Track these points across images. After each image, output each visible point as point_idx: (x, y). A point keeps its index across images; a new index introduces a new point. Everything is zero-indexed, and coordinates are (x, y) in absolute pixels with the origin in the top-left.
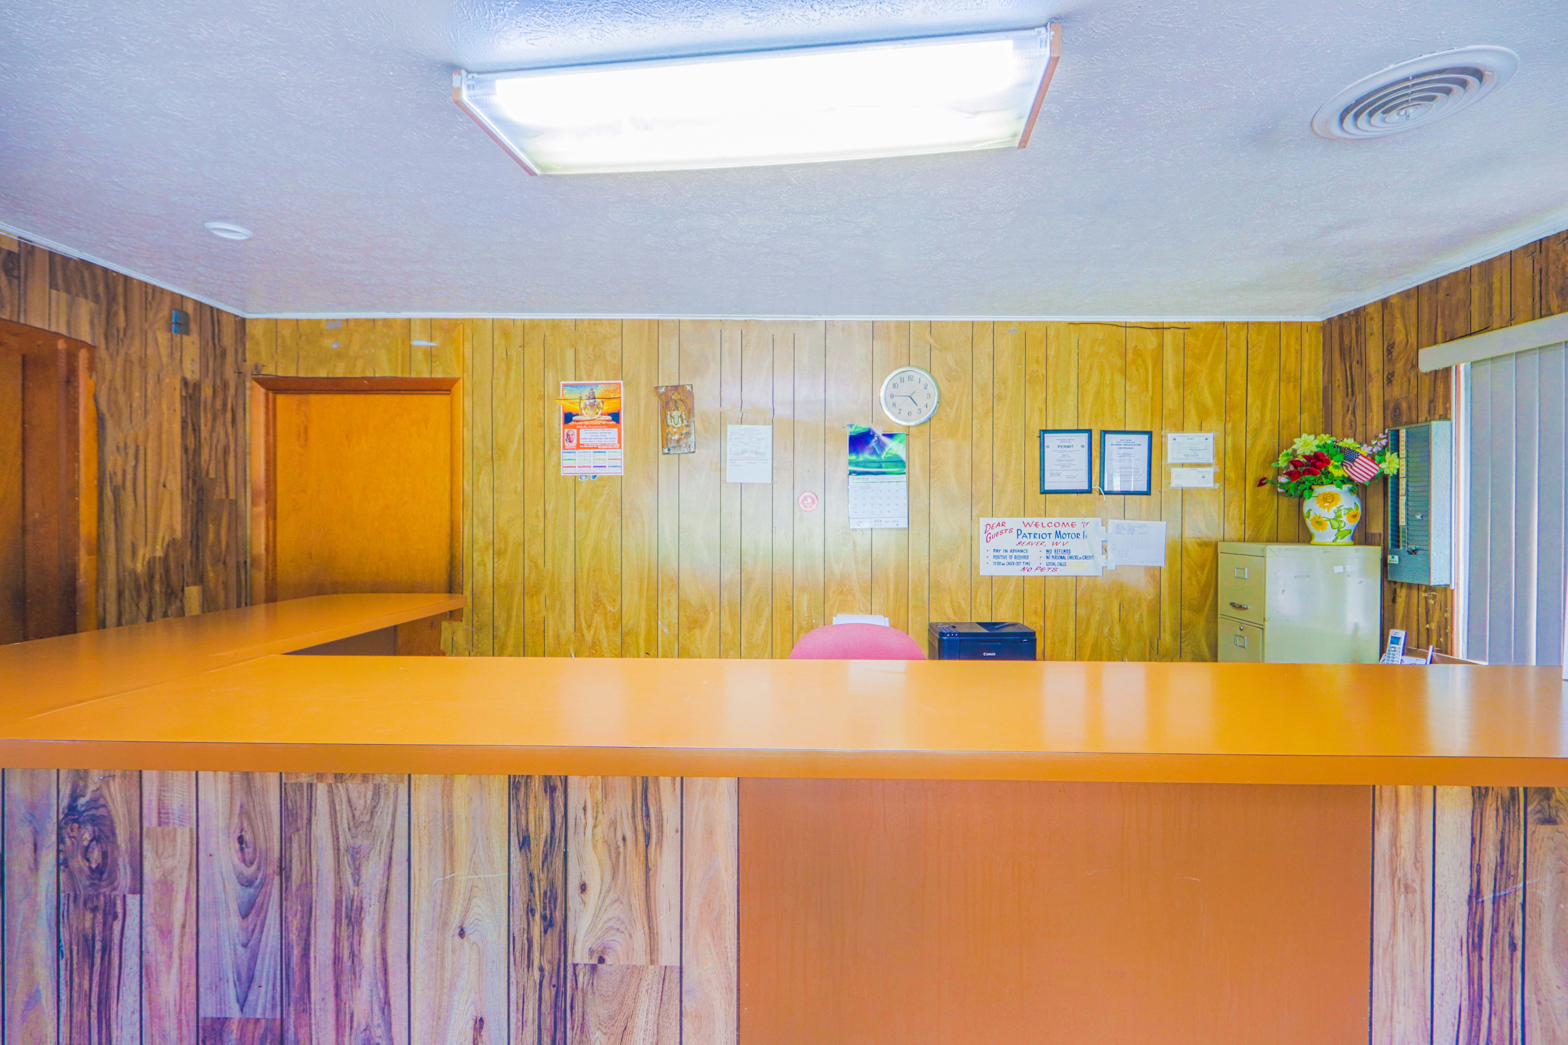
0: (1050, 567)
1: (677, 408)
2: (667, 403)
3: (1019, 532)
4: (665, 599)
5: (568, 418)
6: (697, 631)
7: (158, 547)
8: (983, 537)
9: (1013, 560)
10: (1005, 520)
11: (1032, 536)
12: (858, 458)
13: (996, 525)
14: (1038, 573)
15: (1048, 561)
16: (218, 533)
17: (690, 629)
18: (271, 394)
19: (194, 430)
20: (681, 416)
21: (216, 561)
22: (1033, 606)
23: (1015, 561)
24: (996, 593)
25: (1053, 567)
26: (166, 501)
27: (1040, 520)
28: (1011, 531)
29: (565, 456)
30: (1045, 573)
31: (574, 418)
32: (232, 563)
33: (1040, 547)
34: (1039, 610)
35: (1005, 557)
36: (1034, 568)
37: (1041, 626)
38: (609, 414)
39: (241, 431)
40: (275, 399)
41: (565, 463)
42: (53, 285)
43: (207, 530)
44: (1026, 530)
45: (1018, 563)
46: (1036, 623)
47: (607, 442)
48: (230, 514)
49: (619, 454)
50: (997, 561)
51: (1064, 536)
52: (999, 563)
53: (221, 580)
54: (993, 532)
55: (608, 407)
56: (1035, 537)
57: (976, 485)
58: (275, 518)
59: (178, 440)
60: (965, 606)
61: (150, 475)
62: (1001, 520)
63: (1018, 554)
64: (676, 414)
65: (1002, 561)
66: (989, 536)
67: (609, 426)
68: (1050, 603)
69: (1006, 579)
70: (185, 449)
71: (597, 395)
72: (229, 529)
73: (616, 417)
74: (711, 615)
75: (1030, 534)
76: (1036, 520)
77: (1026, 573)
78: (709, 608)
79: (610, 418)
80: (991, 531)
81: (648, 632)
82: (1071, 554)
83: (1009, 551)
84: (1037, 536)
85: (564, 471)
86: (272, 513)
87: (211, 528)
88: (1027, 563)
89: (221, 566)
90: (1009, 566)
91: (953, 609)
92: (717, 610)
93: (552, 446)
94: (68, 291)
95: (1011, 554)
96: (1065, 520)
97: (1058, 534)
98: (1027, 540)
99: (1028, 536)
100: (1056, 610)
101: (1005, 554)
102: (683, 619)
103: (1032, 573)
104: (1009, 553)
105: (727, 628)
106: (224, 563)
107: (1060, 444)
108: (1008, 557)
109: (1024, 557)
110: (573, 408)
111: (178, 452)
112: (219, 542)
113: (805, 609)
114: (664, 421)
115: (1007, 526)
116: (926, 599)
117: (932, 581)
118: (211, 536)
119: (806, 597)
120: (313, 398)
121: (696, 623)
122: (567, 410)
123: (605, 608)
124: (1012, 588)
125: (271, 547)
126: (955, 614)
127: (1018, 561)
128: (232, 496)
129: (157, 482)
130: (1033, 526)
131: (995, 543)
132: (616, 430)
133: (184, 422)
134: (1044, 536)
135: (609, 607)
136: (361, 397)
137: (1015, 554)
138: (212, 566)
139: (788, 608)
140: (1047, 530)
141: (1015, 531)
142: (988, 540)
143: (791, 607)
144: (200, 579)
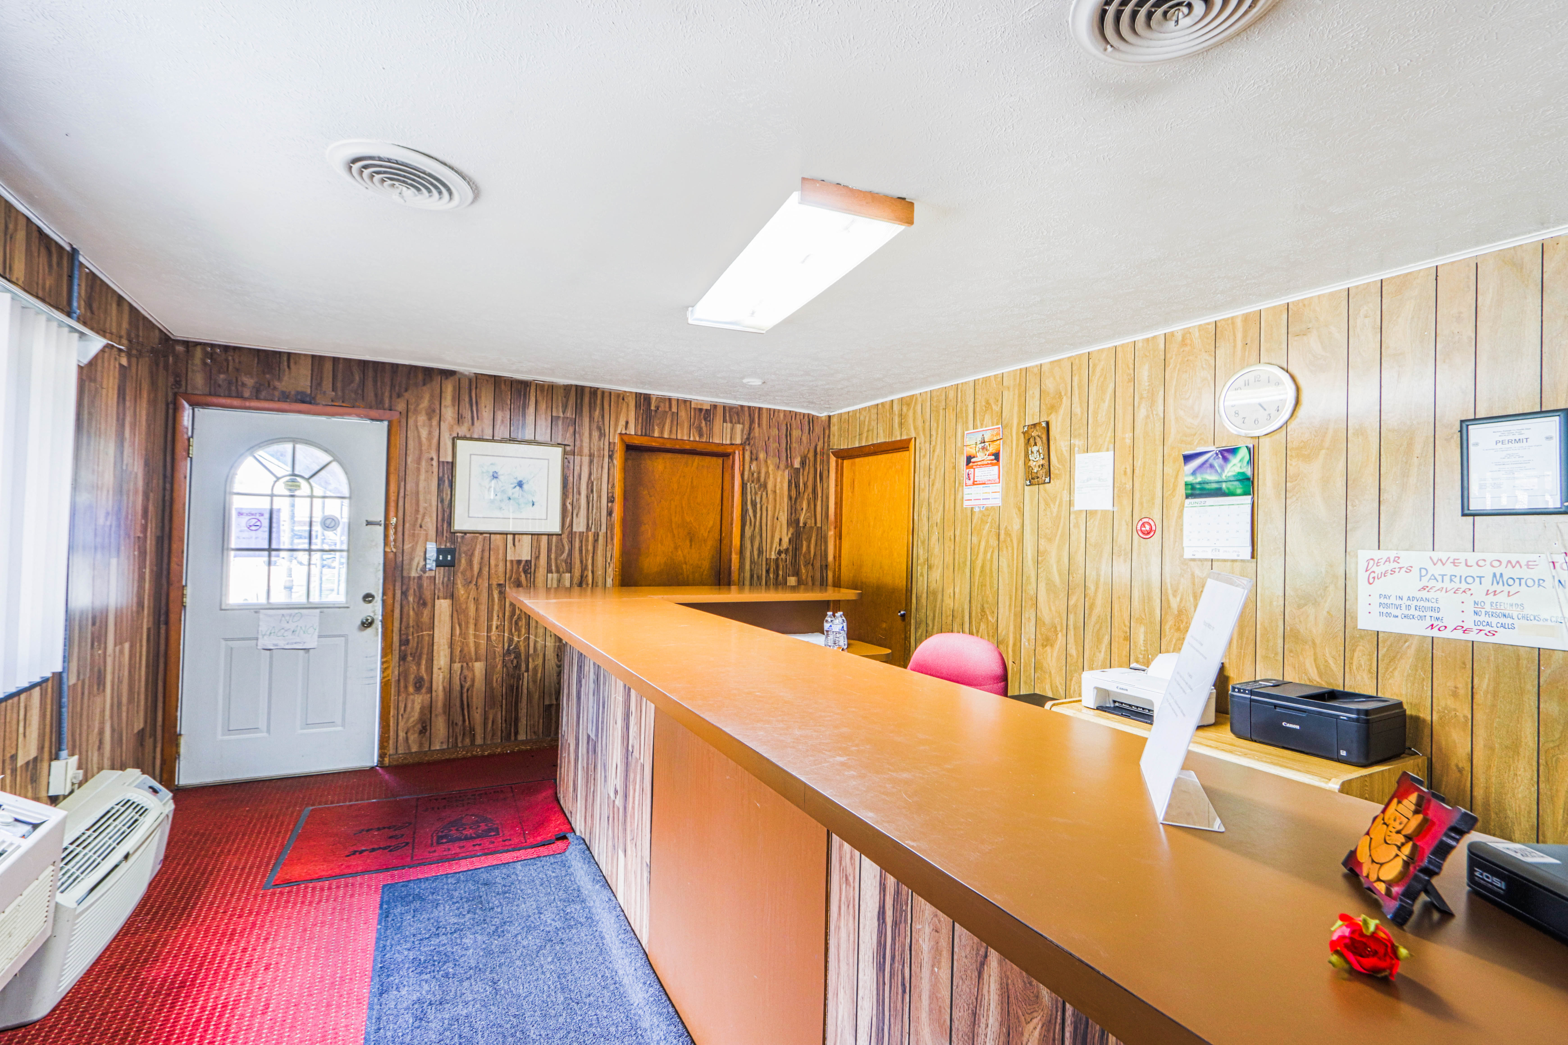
0: (1481, 627)
1: (1035, 444)
2: (1029, 440)
3: (1424, 572)
4: (1027, 616)
5: (969, 459)
6: (1048, 649)
7: (773, 553)
8: (1362, 577)
9: (1412, 611)
10: (1402, 554)
11: (1447, 579)
12: (1196, 478)
13: (1383, 561)
14: (1459, 635)
15: (1477, 618)
16: (809, 547)
17: (1044, 646)
18: (840, 461)
19: (796, 487)
20: (1038, 451)
21: (807, 564)
22: (1450, 684)
23: (1417, 613)
24: (1384, 656)
25: (1488, 628)
26: (778, 528)
27: (1462, 556)
28: (1409, 570)
29: (967, 490)
30: (1471, 636)
31: (973, 460)
32: (818, 565)
33: (1461, 597)
34: (1462, 692)
35: (1399, 607)
36: (1450, 628)
37: (1465, 717)
38: (993, 455)
39: (825, 485)
40: (843, 463)
41: (966, 497)
42: (725, 421)
43: (802, 546)
44: (1438, 570)
45: (1421, 618)
46: (1455, 710)
47: (991, 478)
48: (817, 535)
49: (998, 487)
50: (1385, 611)
51: (1511, 582)
52: (1388, 615)
53: (810, 575)
54: (1378, 570)
55: (992, 449)
56: (1451, 580)
57: (1353, 506)
58: (840, 539)
59: (786, 493)
60: (1336, 668)
61: (770, 513)
62: (1392, 554)
63: (1421, 604)
64: (1035, 449)
65: (1395, 612)
66: (1373, 575)
67: (992, 464)
68: (1483, 684)
69: (1403, 638)
70: (790, 498)
71: (986, 440)
72: (816, 544)
73: (997, 456)
74: (1060, 635)
75: (1443, 576)
76: (1454, 555)
77: (1435, 633)
78: (1059, 629)
79: (993, 457)
80: (1375, 568)
81: (1014, 645)
82: (1525, 612)
83: (1405, 598)
84: (1457, 580)
85: (966, 503)
86: (839, 536)
87: (805, 544)
88: (1437, 619)
89: (810, 567)
90: (1405, 620)
91: (1317, 668)
92: (1065, 631)
93: (960, 483)
94: (731, 422)
95: (1409, 603)
96: (1514, 558)
97: (1497, 578)
98: (1439, 585)
99: (1439, 579)
100: (1495, 695)
101: (1399, 602)
102: (1039, 636)
103: (1445, 634)
104: (1405, 602)
105: (1073, 651)
106: (812, 565)
107: (1501, 439)
108: (1403, 607)
109: (1432, 609)
110: (972, 452)
111: (786, 500)
112: (809, 552)
113: (1141, 642)
114: (1027, 455)
115: (1403, 563)
116: (1280, 650)
117: (1288, 628)
118: (804, 549)
119: (1142, 629)
120: (857, 460)
121: (1048, 642)
122: (969, 454)
123: (987, 618)
124: (1412, 652)
125: (838, 557)
126: (1320, 675)
127: (1421, 614)
128: (819, 525)
129: (774, 517)
130: (1449, 565)
131: (1381, 586)
132: (996, 467)
133: (790, 482)
134: (1470, 580)
135: (990, 618)
136: (871, 458)
137: (1415, 603)
138: (805, 566)
139: (1125, 639)
140: (1475, 571)
141: (1415, 571)
142: (1371, 580)
143: (1128, 638)
144: (797, 573)
